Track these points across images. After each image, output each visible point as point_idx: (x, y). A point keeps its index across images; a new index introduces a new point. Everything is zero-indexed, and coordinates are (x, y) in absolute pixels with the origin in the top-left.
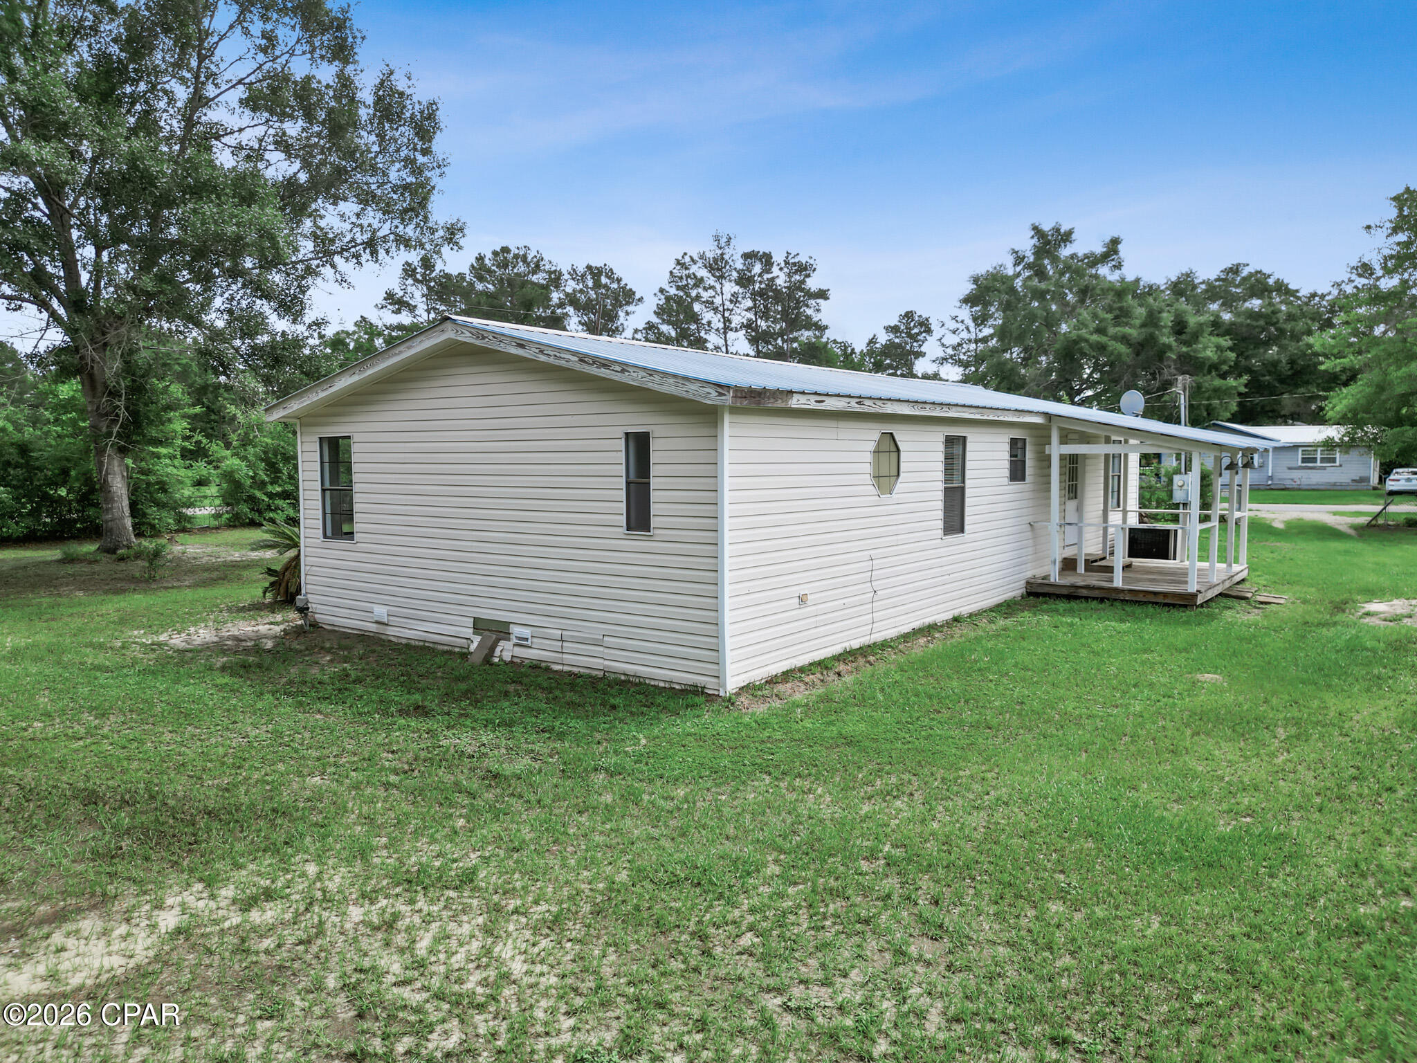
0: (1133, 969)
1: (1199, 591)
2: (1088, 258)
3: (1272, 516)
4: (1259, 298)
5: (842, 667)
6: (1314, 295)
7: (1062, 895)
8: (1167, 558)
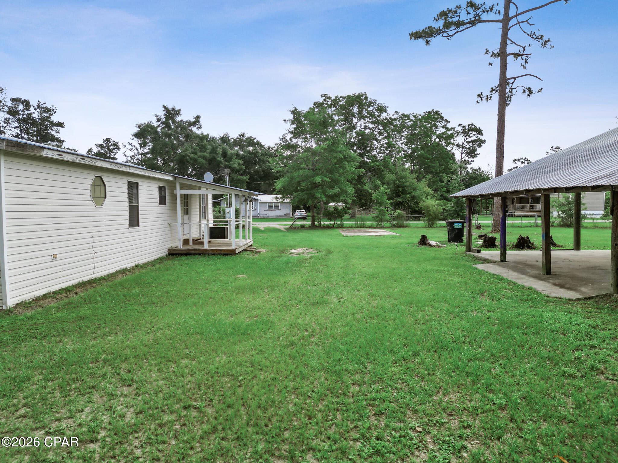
0: (216, 375)
1: (236, 248)
2: (188, 122)
3: (260, 226)
4: (251, 147)
5: (78, 290)
6: (269, 147)
7: (187, 356)
8: (224, 238)
